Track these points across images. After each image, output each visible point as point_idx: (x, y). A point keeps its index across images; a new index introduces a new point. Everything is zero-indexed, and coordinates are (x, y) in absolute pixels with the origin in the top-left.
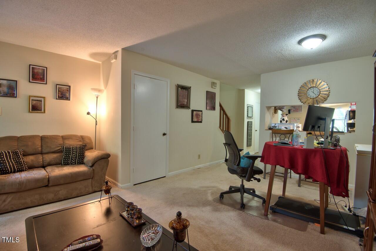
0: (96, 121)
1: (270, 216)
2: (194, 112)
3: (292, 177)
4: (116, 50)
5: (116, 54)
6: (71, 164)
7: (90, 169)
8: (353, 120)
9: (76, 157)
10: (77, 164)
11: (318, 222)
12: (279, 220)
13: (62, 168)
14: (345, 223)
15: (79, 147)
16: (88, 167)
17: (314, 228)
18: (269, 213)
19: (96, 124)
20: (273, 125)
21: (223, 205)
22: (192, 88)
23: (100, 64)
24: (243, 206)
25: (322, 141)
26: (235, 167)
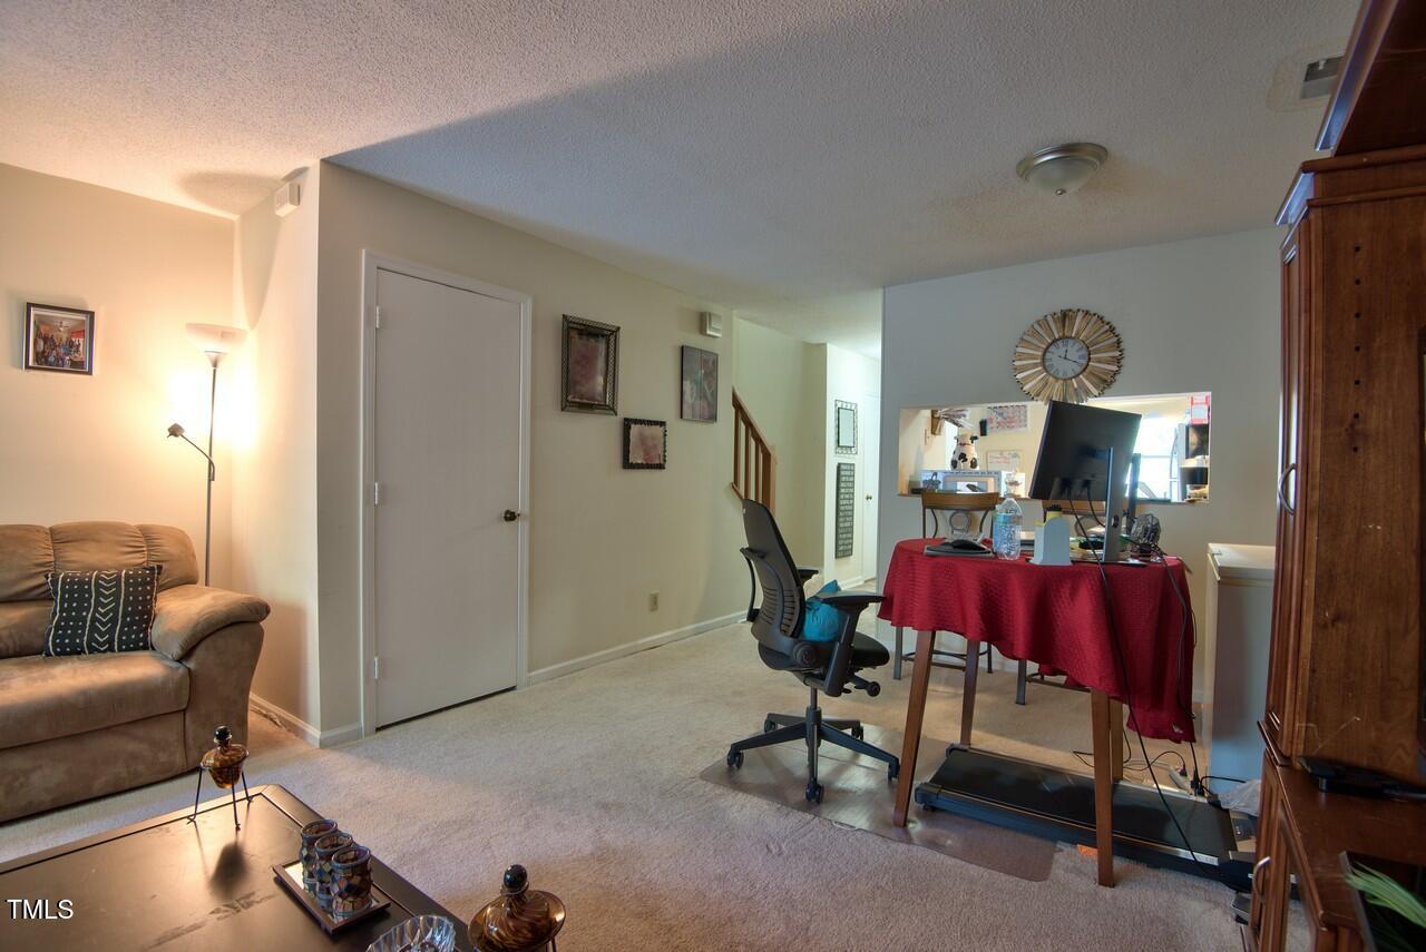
0: (211, 463)
1: (916, 827)
2: (633, 426)
3: (993, 667)
4: (300, 165)
5: (298, 180)
6: (92, 650)
7: (178, 668)
8: (1199, 457)
9: (114, 621)
10: (120, 650)
11: (1090, 841)
12: (949, 842)
13: (44, 672)
14: (1182, 839)
15: (128, 576)
16: (168, 663)
17: (1076, 862)
18: (911, 816)
19: (211, 478)
20: (927, 477)
21: (740, 795)
22: (622, 335)
23: (232, 222)
24: (816, 794)
25: (1099, 536)
26: (784, 643)
